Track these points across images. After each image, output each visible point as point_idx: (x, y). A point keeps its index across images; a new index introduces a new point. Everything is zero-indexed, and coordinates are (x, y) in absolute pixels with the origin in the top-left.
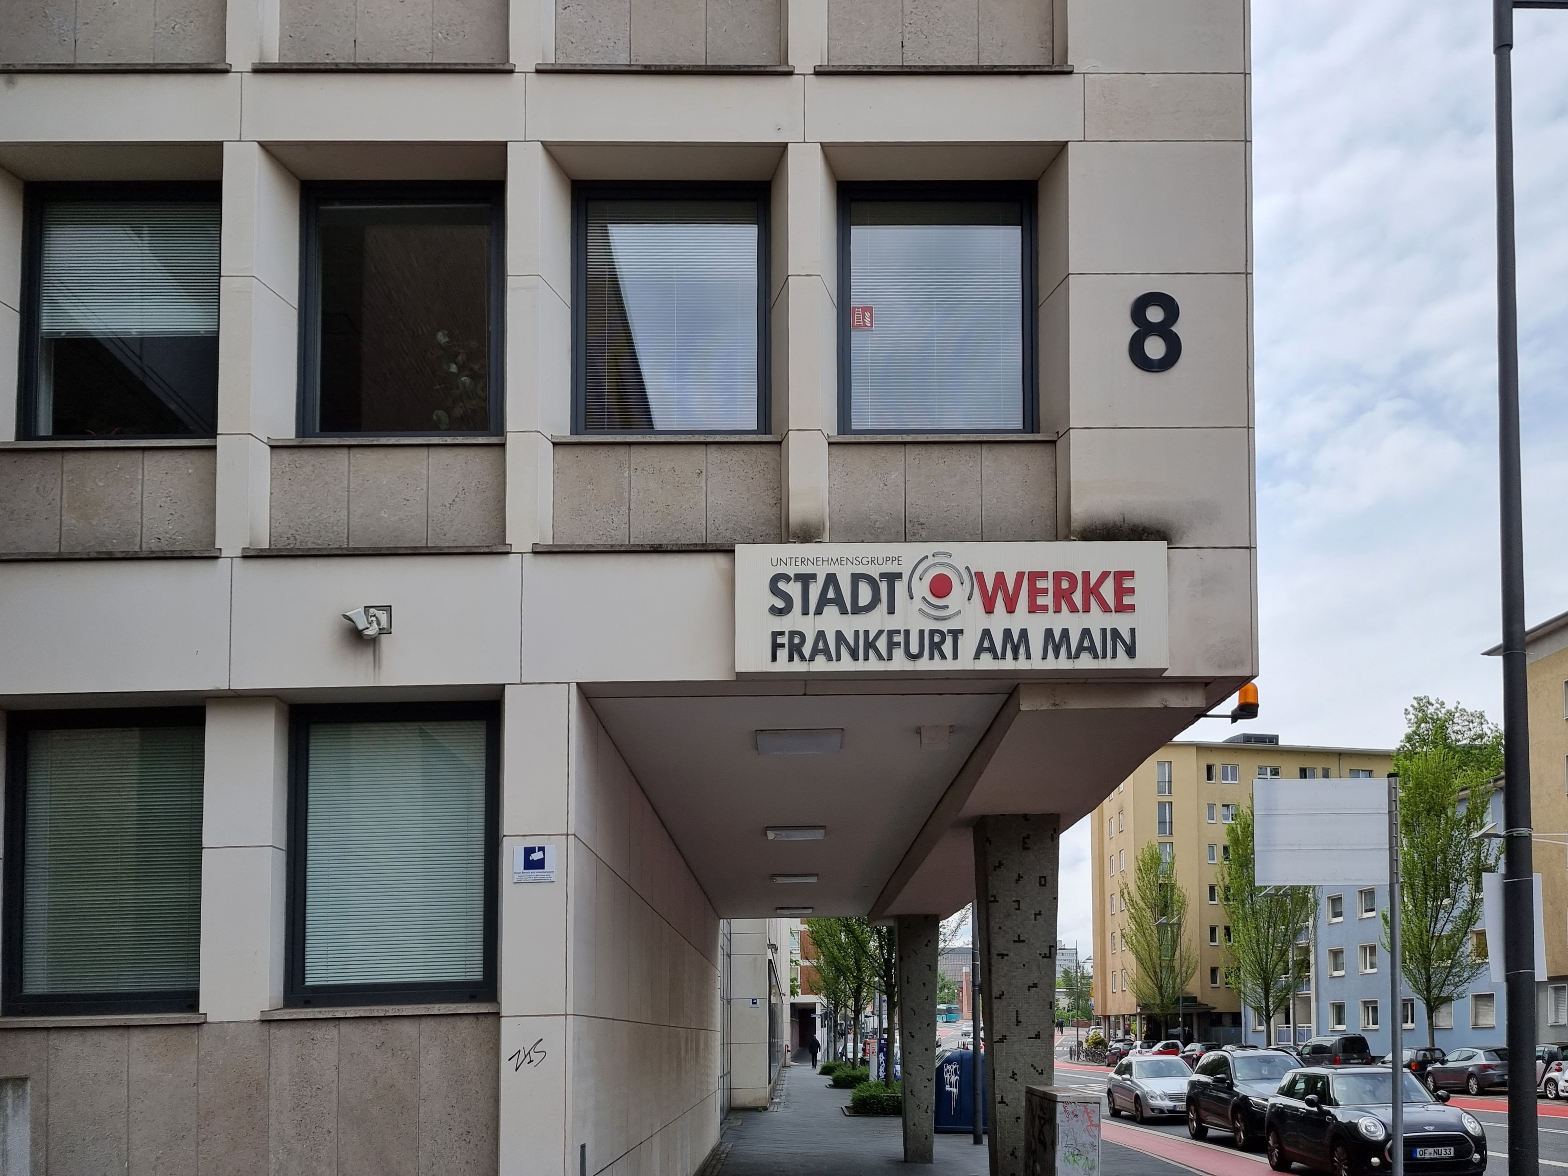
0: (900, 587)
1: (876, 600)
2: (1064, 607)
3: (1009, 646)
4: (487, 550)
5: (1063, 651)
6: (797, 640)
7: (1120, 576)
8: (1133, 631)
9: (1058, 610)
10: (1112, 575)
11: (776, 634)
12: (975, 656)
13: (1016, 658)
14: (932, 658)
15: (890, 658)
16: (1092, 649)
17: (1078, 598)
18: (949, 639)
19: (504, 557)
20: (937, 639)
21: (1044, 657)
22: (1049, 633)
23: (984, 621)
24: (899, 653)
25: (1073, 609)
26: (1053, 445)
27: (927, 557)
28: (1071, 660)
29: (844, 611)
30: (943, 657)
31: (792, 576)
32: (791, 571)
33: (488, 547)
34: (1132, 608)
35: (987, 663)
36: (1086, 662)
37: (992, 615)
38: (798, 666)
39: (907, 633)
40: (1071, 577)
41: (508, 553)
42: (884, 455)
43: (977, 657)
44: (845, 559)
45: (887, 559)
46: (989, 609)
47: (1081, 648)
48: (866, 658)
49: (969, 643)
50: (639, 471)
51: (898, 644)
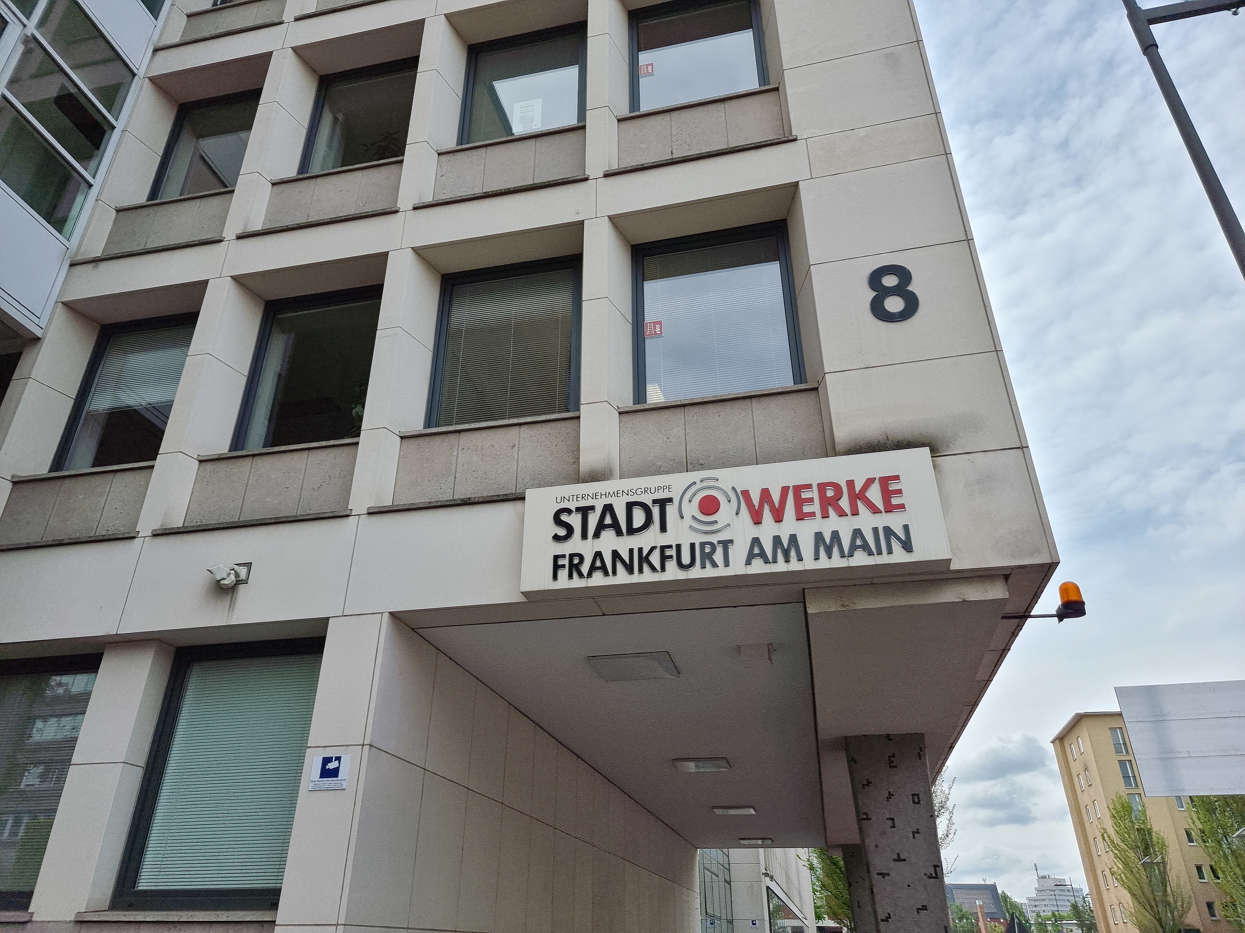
0: (671, 511)
1: (649, 521)
2: (831, 512)
3: (779, 552)
4: (331, 515)
5: (836, 551)
6: (576, 561)
7: (885, 481)
8: (906, 528)
9: (825, 516)
10: (877, 481)
11: (556, 558)
12: (746, 562)
13: (787, 561)
14: (704, 566)
15: (663, 568)
16: (865, 547)
17: (844, 503)
18: (719, 551)
19: (345, 520)
20: (708, 550)
21: (817, 558)
22: (819, 537)
23: (754, 531)
24: (671, 565)
25: (841, 513)
26: (816, 392)
27: (695, 483)
28: (845, 559)
29: (619, 533)
30: (715, 565)
31: (574, 509)
32: (572, 506)
33: (332, 512)
34: (902, 506)
35: (758, 567)
36: (860, 559)
37: (760, 525)
38: (577, 583)
39: (679, 547)
40: (837, 487)
41: (348, 516)
42: (666, 416)
43: (748, 563)
44: (621, 492)
45: (658, 489)
46: (757, 521)
47: (853, 548)
48: (641, 571)
49: (739, 552)
50: (465, 450)
51: (671, 557)
